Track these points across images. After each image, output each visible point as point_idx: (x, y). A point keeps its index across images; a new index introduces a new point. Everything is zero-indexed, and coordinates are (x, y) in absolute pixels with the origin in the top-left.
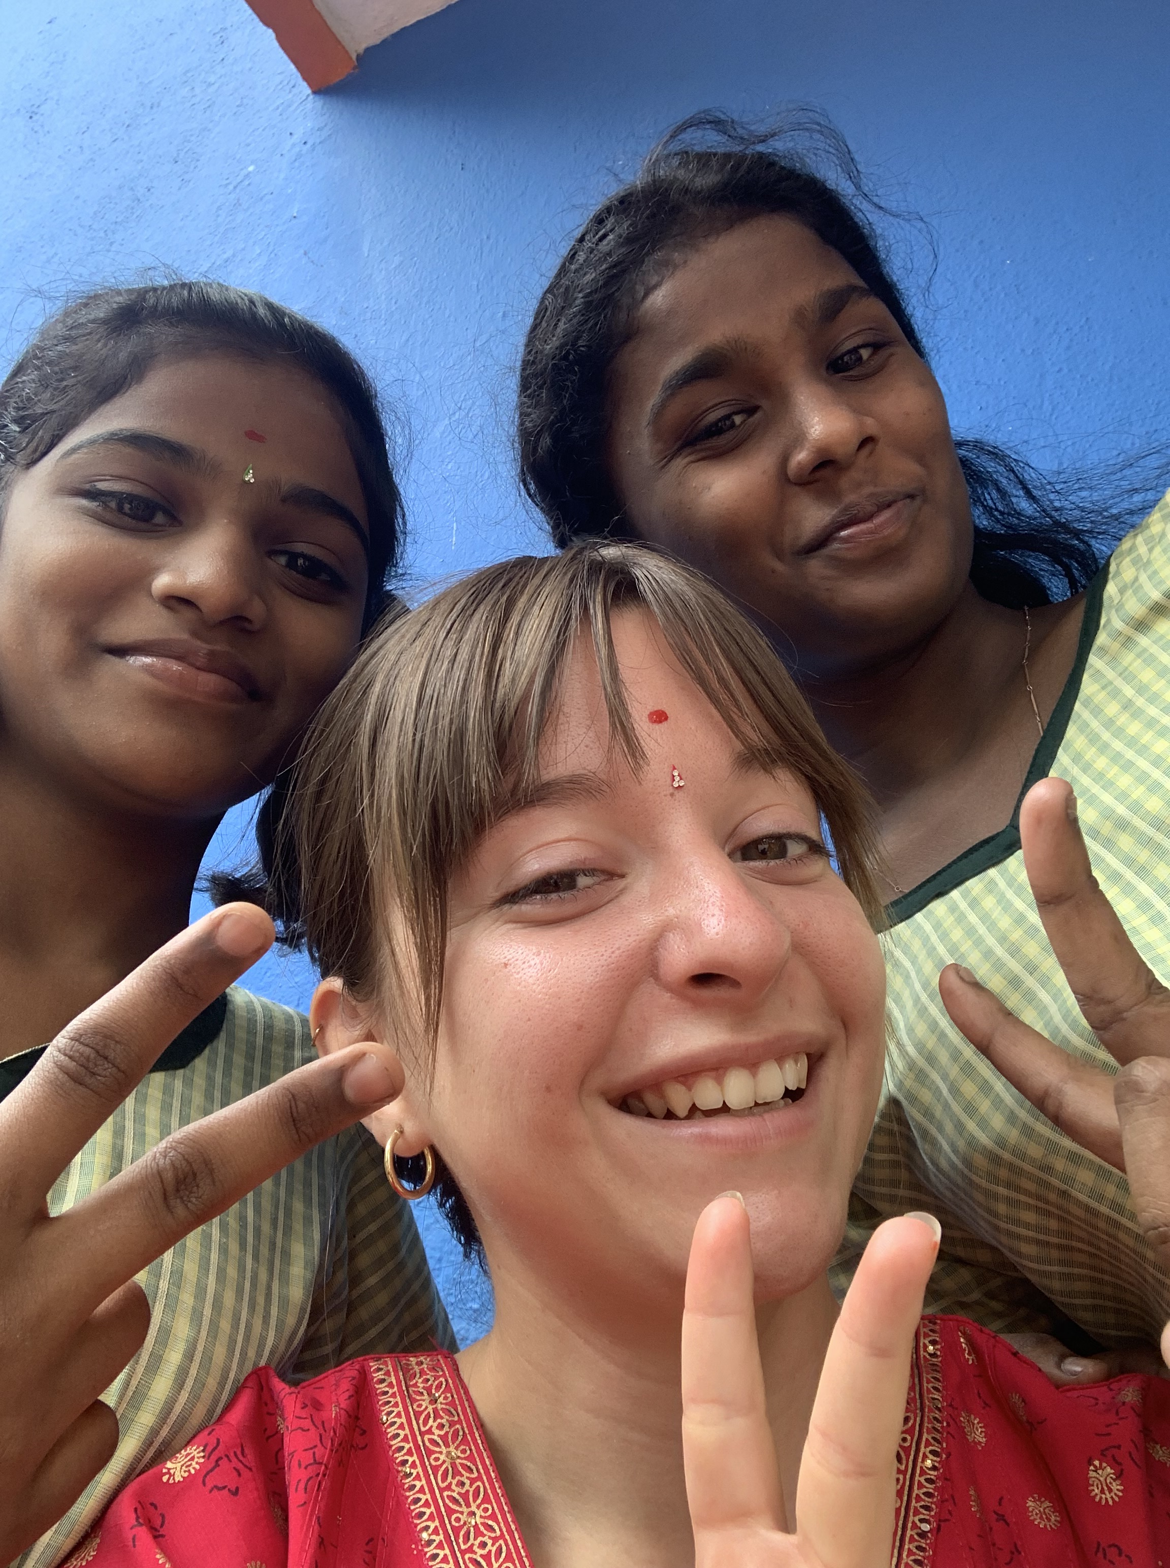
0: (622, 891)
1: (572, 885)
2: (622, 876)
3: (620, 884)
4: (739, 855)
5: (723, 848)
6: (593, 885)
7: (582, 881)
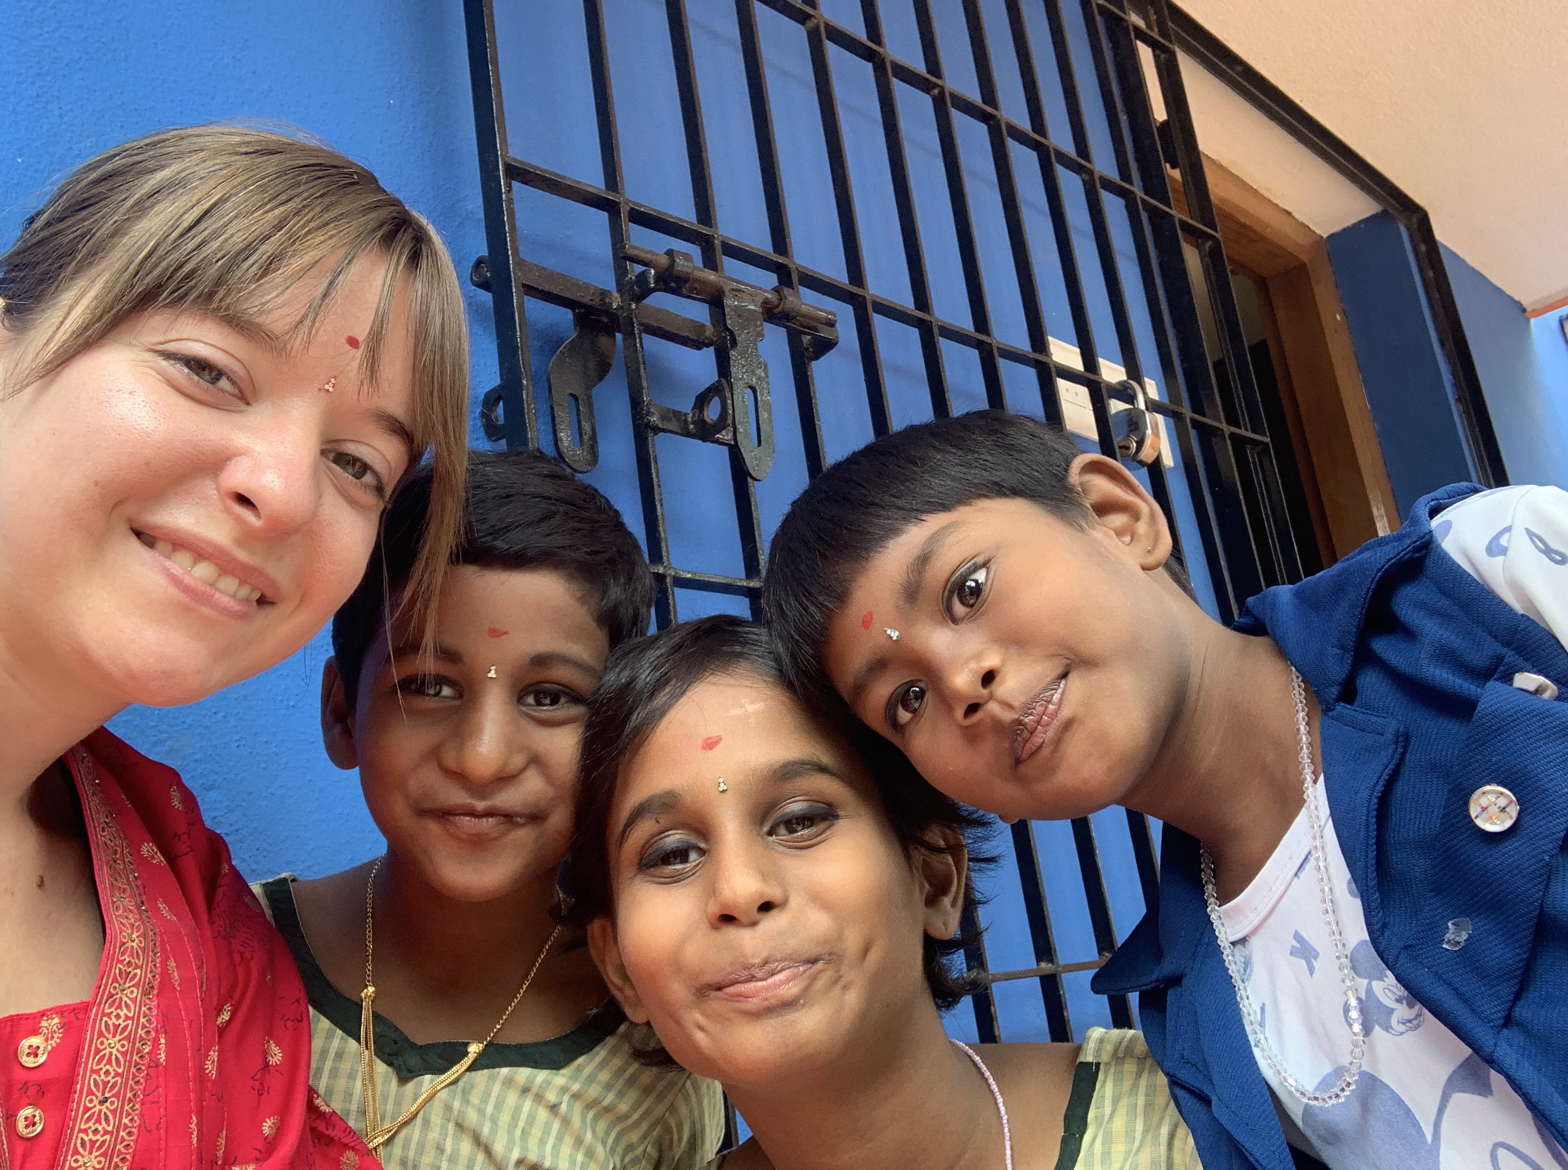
0: (241, 412)
1: (214, 381)
2: (248, 404)
3: (243, 407)
4: (332, 456)
5: (322, 444)
6: (227, 392)
7: (224, 383)
